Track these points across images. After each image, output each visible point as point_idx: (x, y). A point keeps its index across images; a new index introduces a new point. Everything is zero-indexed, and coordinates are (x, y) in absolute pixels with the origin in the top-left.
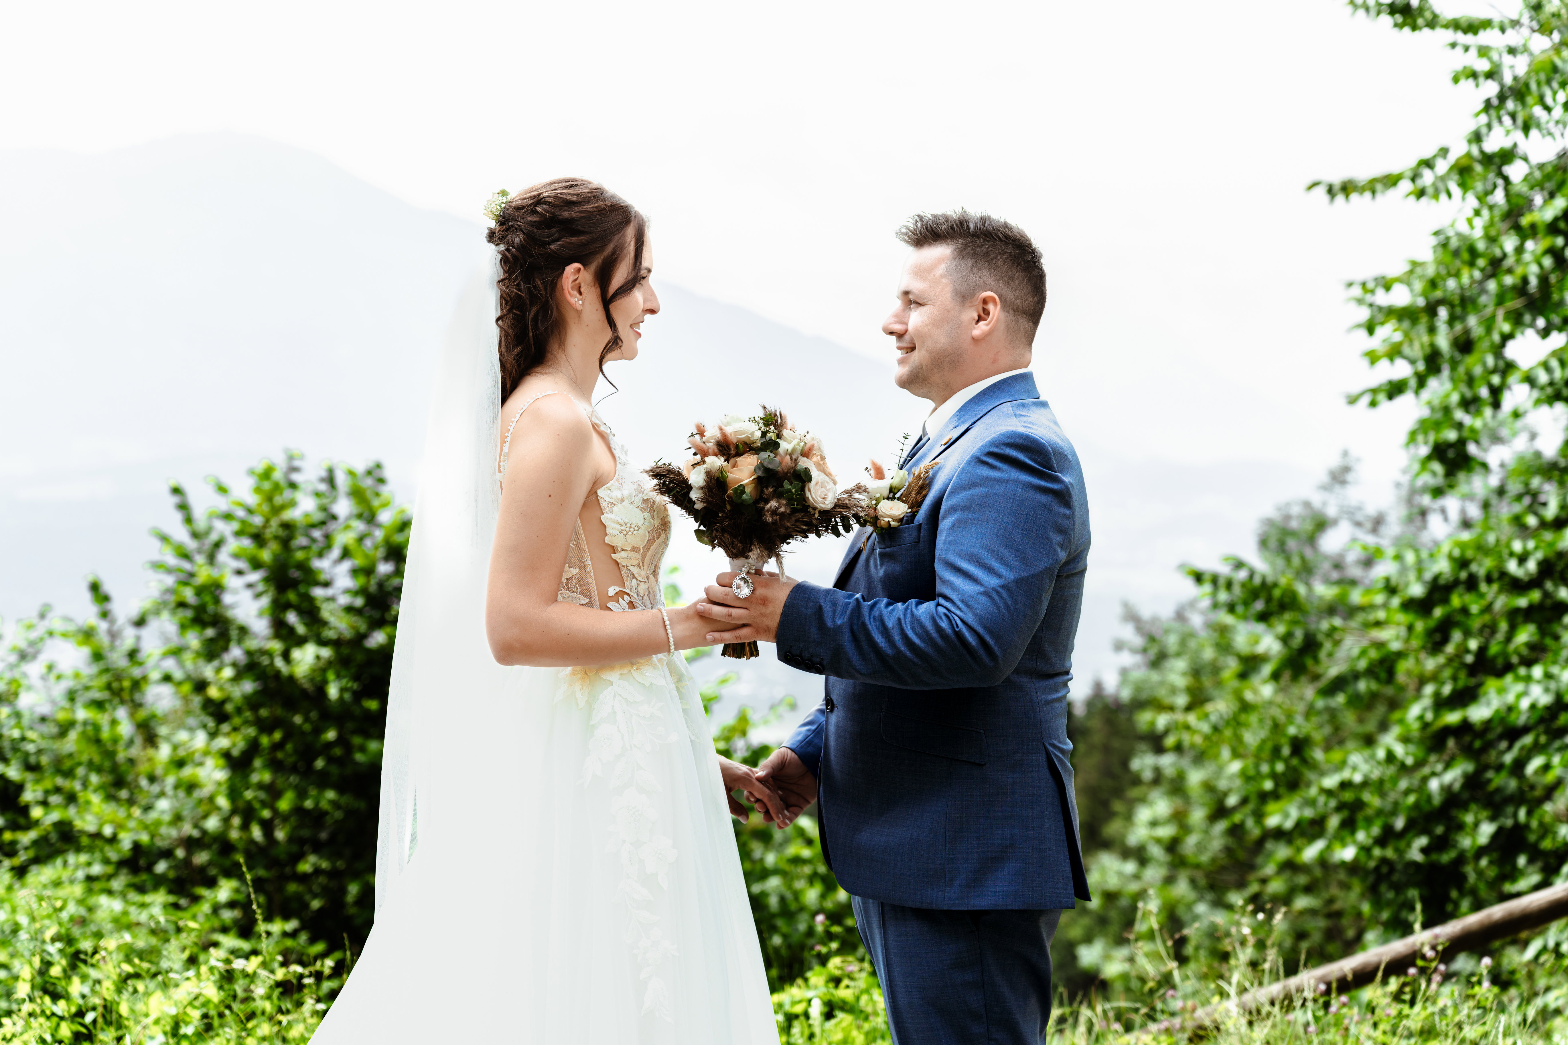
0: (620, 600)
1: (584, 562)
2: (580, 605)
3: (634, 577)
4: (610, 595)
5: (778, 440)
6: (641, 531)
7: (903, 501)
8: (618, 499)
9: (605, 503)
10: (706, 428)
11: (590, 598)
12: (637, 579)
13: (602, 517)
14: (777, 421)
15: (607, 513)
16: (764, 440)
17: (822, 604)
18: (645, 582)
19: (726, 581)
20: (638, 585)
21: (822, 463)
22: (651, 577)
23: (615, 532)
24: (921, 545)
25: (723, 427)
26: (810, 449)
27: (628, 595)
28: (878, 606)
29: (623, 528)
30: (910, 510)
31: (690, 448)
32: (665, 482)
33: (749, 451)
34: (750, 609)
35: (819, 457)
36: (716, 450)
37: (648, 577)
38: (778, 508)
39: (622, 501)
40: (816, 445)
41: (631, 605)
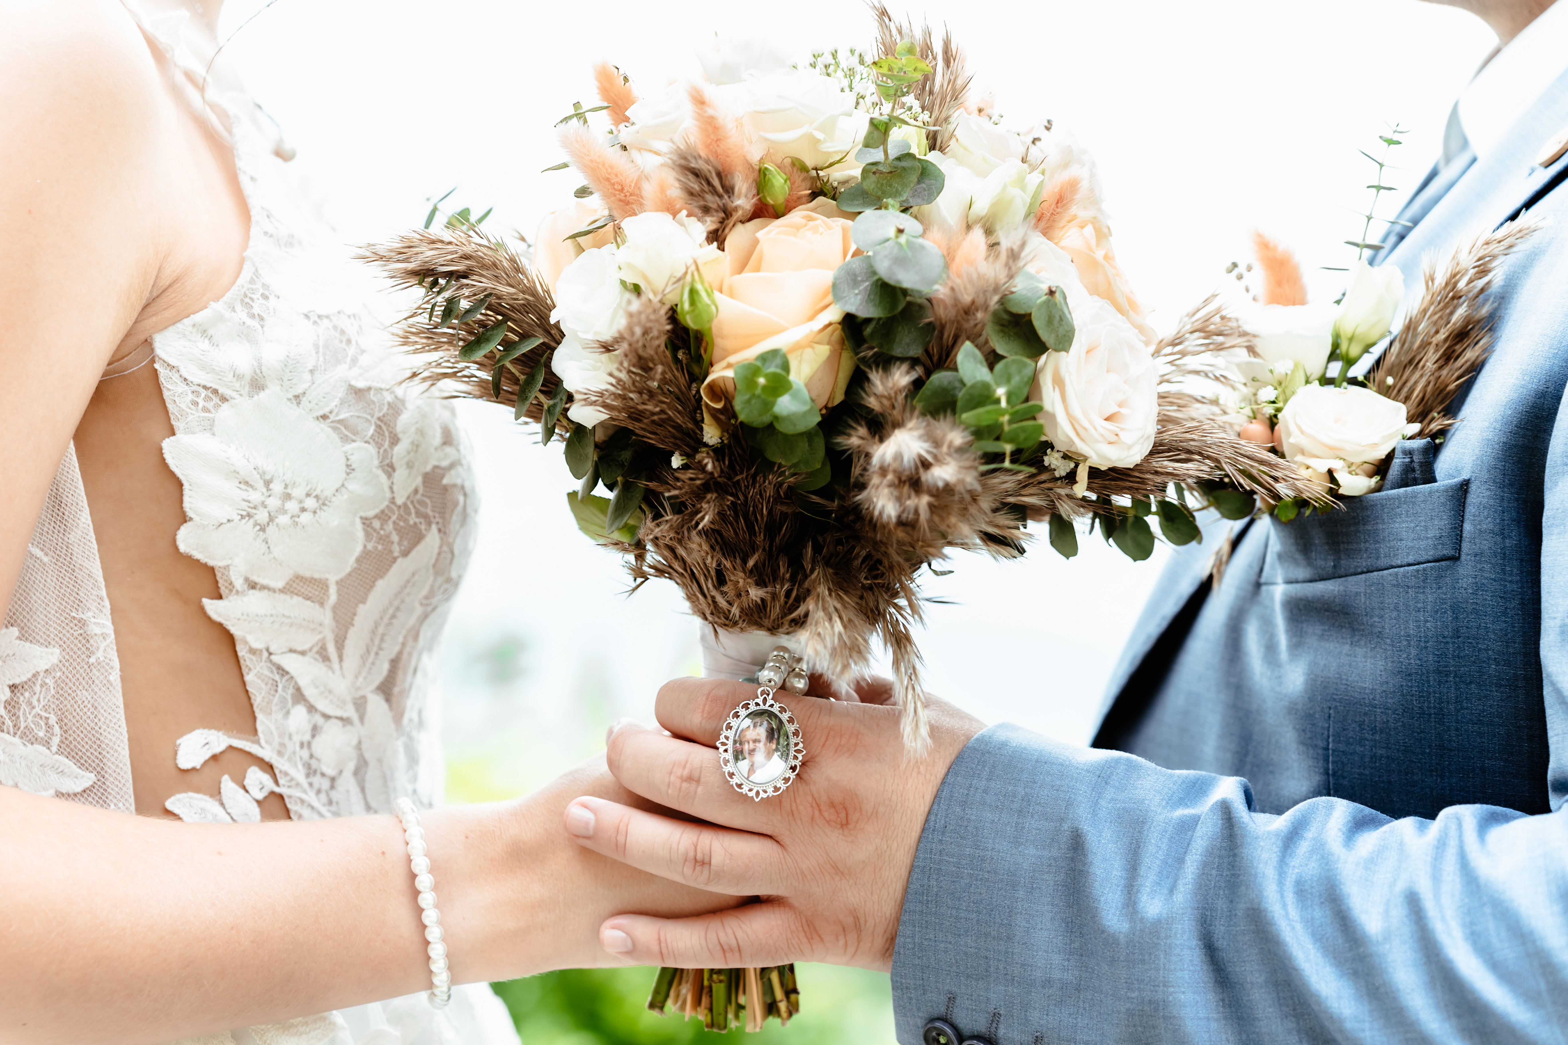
0: (228, 785)
1: (82, 623)
2: (60, 795)
3: (299, 696)
4: (185, 762)
5: (933, 157)
6: (333, 518)
7: (1386, 391)
8: (238, 377)
9: (182, 387)
10: (635, 87)
11: (100, 773)
12: (311, 709)
13: (168, 445)
14: (928, 78)
15: (189, 431)
16: (877, 155)
17: (1086, 828)
18: (345, 721)
19: (695, 721)
20: (315, 730)
21: (1099, 254)
22: (376, 704)
23: (221, 512)
24: (1466, 569)
25: (710, 92)
26: (1061, 201)
27: (269, 768)
28: (1310, 834)
29: (255, 496)
30: (1416, 427)
31: (565, 166)
32: (451, 303)
33: (814, 195)
34: (786, 839)
35: (1089, 230)
36: (675, 192)
37: (360, 705)
38: (926, 465)
39: (257, 385)
40: (1084, 185)
41: (275, 803)
